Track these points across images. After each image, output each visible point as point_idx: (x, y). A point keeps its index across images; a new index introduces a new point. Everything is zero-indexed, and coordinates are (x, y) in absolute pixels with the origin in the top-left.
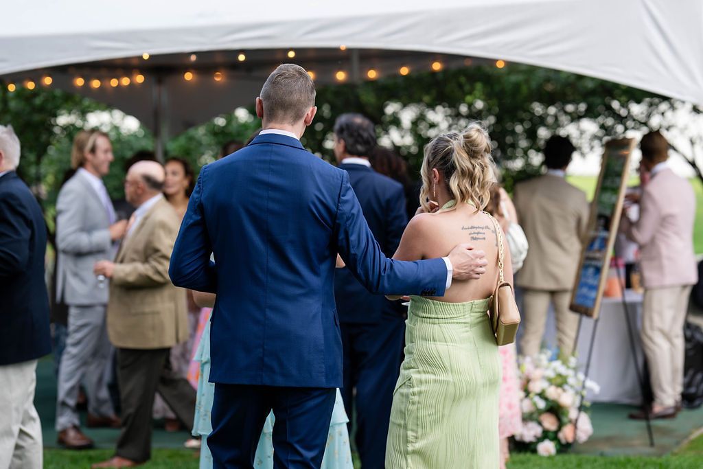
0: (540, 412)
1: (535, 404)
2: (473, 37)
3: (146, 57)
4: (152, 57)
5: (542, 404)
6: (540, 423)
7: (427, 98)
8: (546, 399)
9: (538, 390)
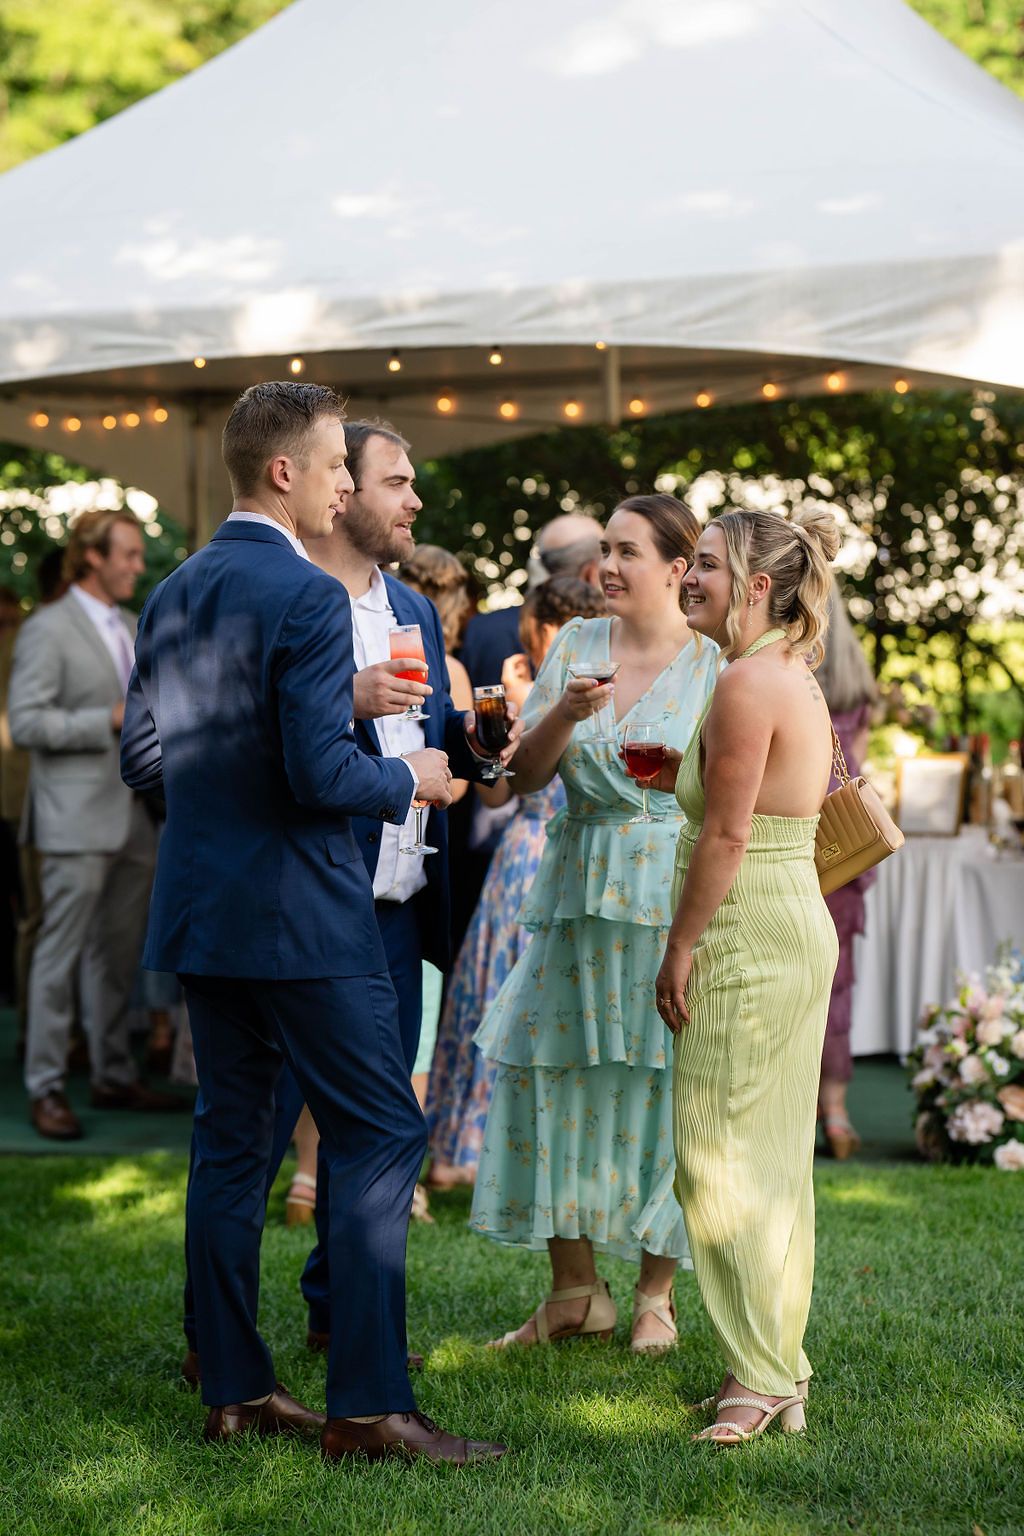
0: (999, 1083)
1: (989, 1068)
2: (864, 324)
3: (200, 363)
4: (211, 363)
5: (1002, 1067)
6: (999, 1106)
7: (744, 459)
8: (1011, 1057)
9: (995, 1040)
